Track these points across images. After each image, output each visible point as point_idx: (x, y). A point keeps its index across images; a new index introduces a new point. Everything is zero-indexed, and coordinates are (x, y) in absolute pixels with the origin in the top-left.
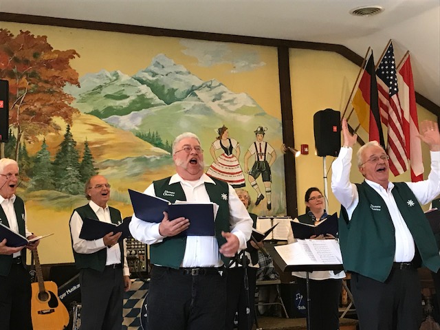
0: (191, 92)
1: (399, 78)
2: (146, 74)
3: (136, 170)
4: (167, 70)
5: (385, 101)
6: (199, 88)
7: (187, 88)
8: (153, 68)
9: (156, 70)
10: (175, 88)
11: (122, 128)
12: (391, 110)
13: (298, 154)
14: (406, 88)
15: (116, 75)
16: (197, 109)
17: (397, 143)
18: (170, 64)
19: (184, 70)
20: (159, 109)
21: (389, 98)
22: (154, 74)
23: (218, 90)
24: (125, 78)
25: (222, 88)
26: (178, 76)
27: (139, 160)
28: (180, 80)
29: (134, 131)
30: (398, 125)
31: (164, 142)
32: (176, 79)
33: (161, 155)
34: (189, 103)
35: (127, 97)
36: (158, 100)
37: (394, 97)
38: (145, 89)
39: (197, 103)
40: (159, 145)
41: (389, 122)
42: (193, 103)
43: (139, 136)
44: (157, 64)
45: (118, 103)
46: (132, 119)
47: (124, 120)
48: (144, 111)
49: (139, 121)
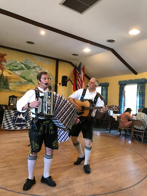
0: (34, 68)
1: (82, 71)
2: (23, 62)
3: (19, 84)
4: (29, 62)
5: (78, 76)
6: (37, 67)
7: (33, 67)
8: (25, 61)
9: (26, 61)
10: (30, 66)
11: (16, 74)
12: (79, 77)
13: (58, 85)
14: (83, 73)
15: (16, 61)
16: (35, 72)
17: (79, 85)
18: (30, 60)
19: (33, 62)
20: (26, 70)
21: (79, 75)
22: (26, 62)
23: (41, 68)
24: (18, 62)
25: (42, 68)
26: (32, 63)
27: (19, 82)
28: (32, 64)
29: (19, 75)
30: (80, 81)
31: (26, 79)
32: (31, 64)
33: (25, 81)
34: (33, 70)
35: (18, 67)
36: (26, 68)
37: (80, 75)
38: (23, 65)
39: (36, 70)
40: (25, 79)
41: (78, 80)
42: (35, 70)
43: (20, 76)
44: (26, 60)
45: (16, 68)
46: (19, 72)
47: (17, 72)
48: (22, 71)
49: (20, 73)
